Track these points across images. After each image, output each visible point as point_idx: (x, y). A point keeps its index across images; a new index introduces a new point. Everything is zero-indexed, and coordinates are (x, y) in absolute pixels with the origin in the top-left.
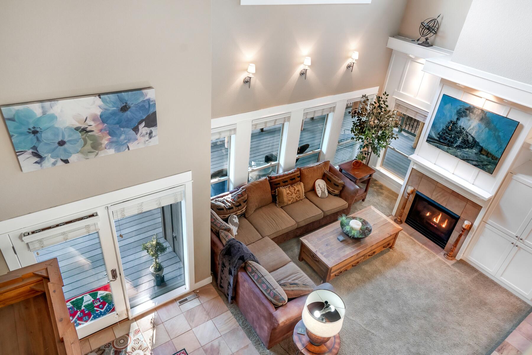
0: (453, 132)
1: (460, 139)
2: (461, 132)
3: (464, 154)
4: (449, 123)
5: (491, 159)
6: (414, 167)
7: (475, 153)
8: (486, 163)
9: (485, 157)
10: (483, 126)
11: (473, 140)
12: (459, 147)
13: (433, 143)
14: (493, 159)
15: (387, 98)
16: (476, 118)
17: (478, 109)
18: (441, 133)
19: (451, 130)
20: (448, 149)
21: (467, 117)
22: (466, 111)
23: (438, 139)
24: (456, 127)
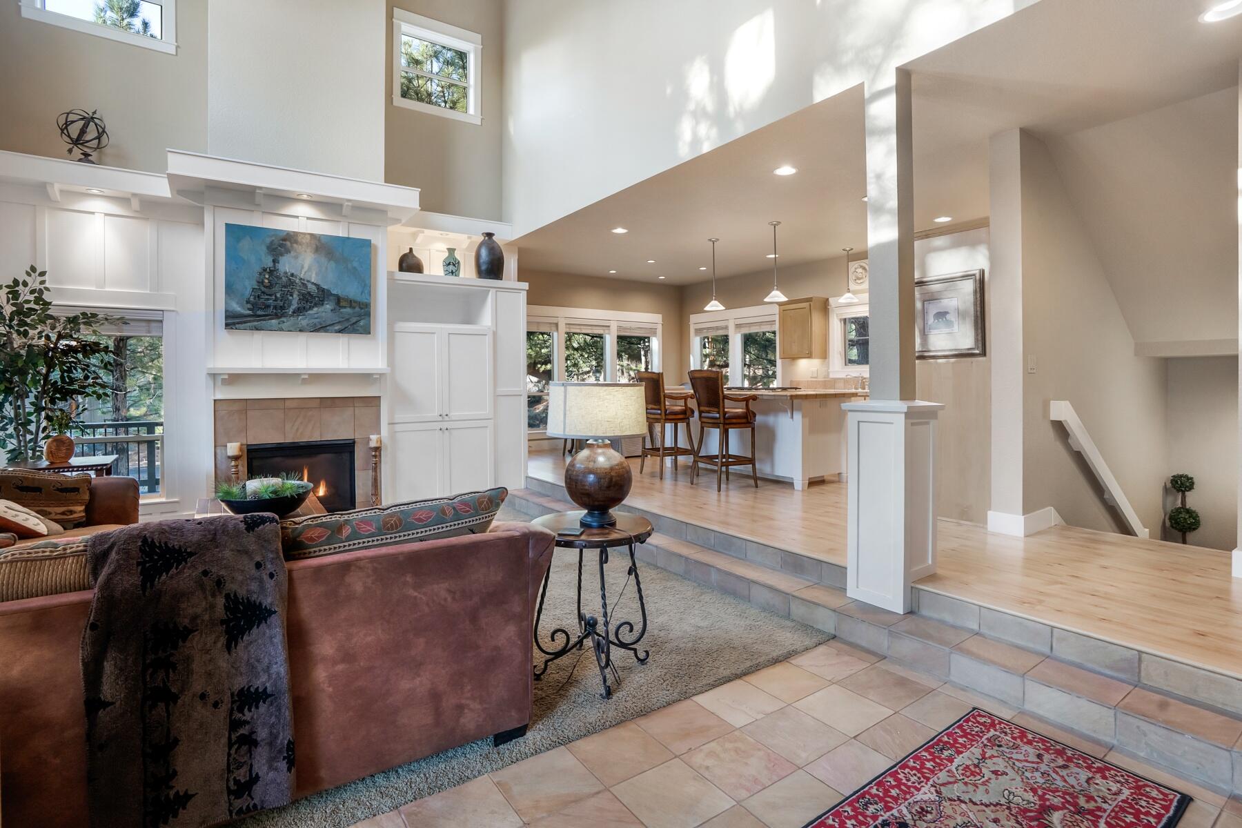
0: (277, 288)
1: (295, 296)
2: (291, 282)
3: (313, 320)
4: (260, 274)
5: (358, 310)
6: (219, 396)
7: (332, 310)
8: (354, 320)
9: (348, 310)
10: (324, 260)
11: (318, 289)
12: (299, 311)
13: (243, 325)
14: (361, 308)
15: (42, 282)
16: (308, 250)
17: (304, 234)
18: (252, 297)
19: (271, 286)
20: (279, 323)
21: (290, 252)
22: (284, 242)
23: (250, 312)
24: (279, 278)
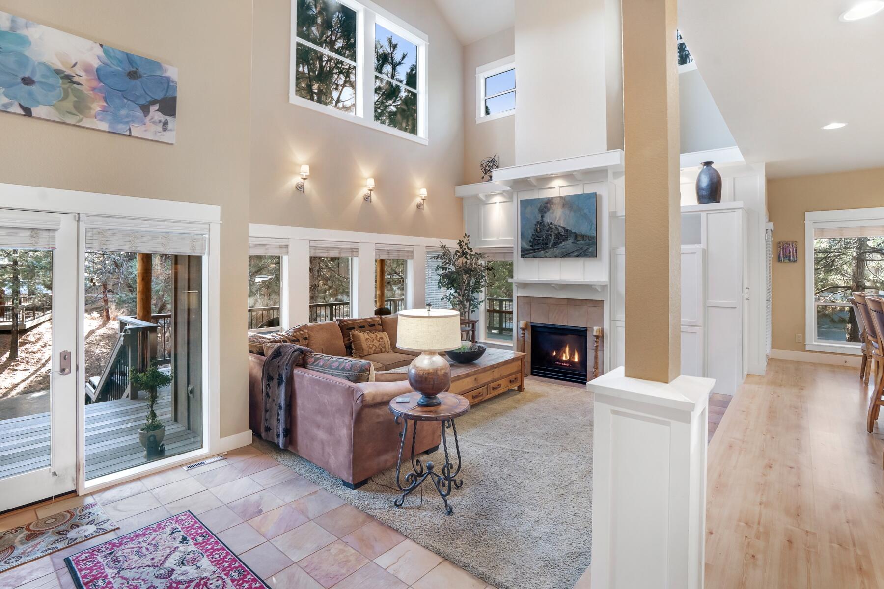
0: (543, 233)
1: (552, 236)
2: (550, 228)
3: (562, 250)
4: (536, 225)
5: (588, 241)
6: (519, 295)
7: (572, 243)
8: (586, 248)
9: (582, 242)
10: (567, 211)
11: (564, 230)
12: (555, 245)
13: (528, 255)
14: (590, 240)
15: (468, 240)
16: (559, 208)
17: (557, 197)
18: (532, 239)
19: (541, 232)
20: (545, 253)
21: (550, 210)
22: (546, 205)
23: (531, 248)
24: (544, 226)
